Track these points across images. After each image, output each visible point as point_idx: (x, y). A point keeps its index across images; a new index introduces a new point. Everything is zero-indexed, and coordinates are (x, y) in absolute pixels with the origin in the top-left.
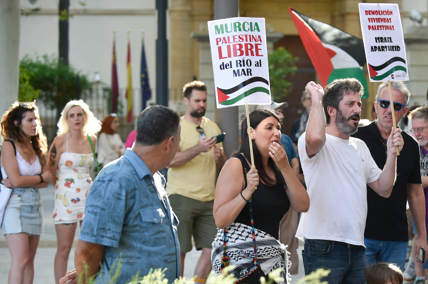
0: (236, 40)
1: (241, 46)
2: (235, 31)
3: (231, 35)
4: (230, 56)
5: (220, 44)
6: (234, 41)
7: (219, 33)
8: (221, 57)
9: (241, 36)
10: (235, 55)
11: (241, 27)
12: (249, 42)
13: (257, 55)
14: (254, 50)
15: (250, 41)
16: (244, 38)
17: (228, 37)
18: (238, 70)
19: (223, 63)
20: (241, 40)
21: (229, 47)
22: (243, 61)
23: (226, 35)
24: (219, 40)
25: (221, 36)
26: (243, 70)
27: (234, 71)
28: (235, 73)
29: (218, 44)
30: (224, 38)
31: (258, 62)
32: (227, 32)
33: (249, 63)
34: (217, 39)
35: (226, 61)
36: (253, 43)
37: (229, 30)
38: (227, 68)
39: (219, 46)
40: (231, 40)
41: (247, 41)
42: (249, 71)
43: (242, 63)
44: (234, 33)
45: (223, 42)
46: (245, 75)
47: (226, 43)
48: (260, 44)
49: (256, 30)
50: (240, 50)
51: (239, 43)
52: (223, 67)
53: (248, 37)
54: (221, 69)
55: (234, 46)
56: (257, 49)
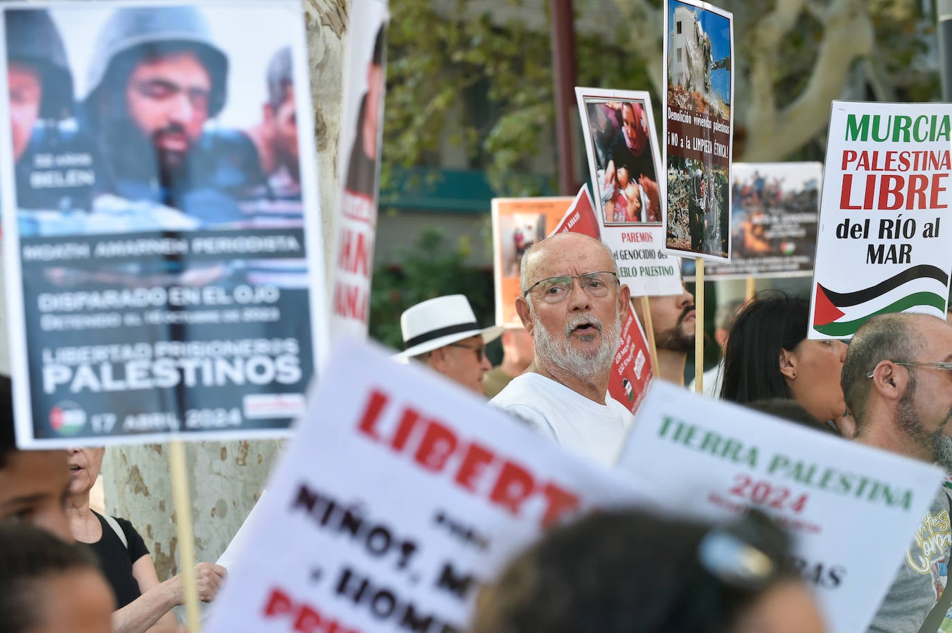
0: (893, 165)
1: (900, 181)
2: (896, 139)
3: (882, 149)
4: (868, 205)
5: (851, 166)
6: (887, 168)
7: (854, 139)
8: (845, 204)
9: (905, 156)
10: (883, 205)
11: (911, 129)
12: (920, 172)
13: (934, 205)
14: (928, 192)
15: (924, 169)
16: (912, 160)
17: (876, 154)
18: (882, 248)
19: (847, 221)
20: (903, 167)
21: (871, 180)
22: (899, 222)
23: (870, 146)
24: (850, 156)
25: (858, 146)
26: (893, 248)
27: (871, 247)
28: (875, 255)
29: (844, 167)
30: (865, 154)
31: (931, 225)
32: (876, 138)
33: (907, 228)
34: (846, 153)
35: (857, 218)
36: (930, 173)
37: (882, 135)
38: (853, 236)
39: (847, 172)
40: (881, 163)
41: (916, 168)
42: (906, 249)
43: (893, 230)
44: (890, 145)
45: (859, 165)
46: (895, 262)
47: (867, 168)
48: (947, 175)
49: (943, 138)
50: (896, 192)
51: (898, 173)
52: (845, 230)
53: (921, 156)
54: (839, 236)
55: (885, 180)
56: (936, 190)
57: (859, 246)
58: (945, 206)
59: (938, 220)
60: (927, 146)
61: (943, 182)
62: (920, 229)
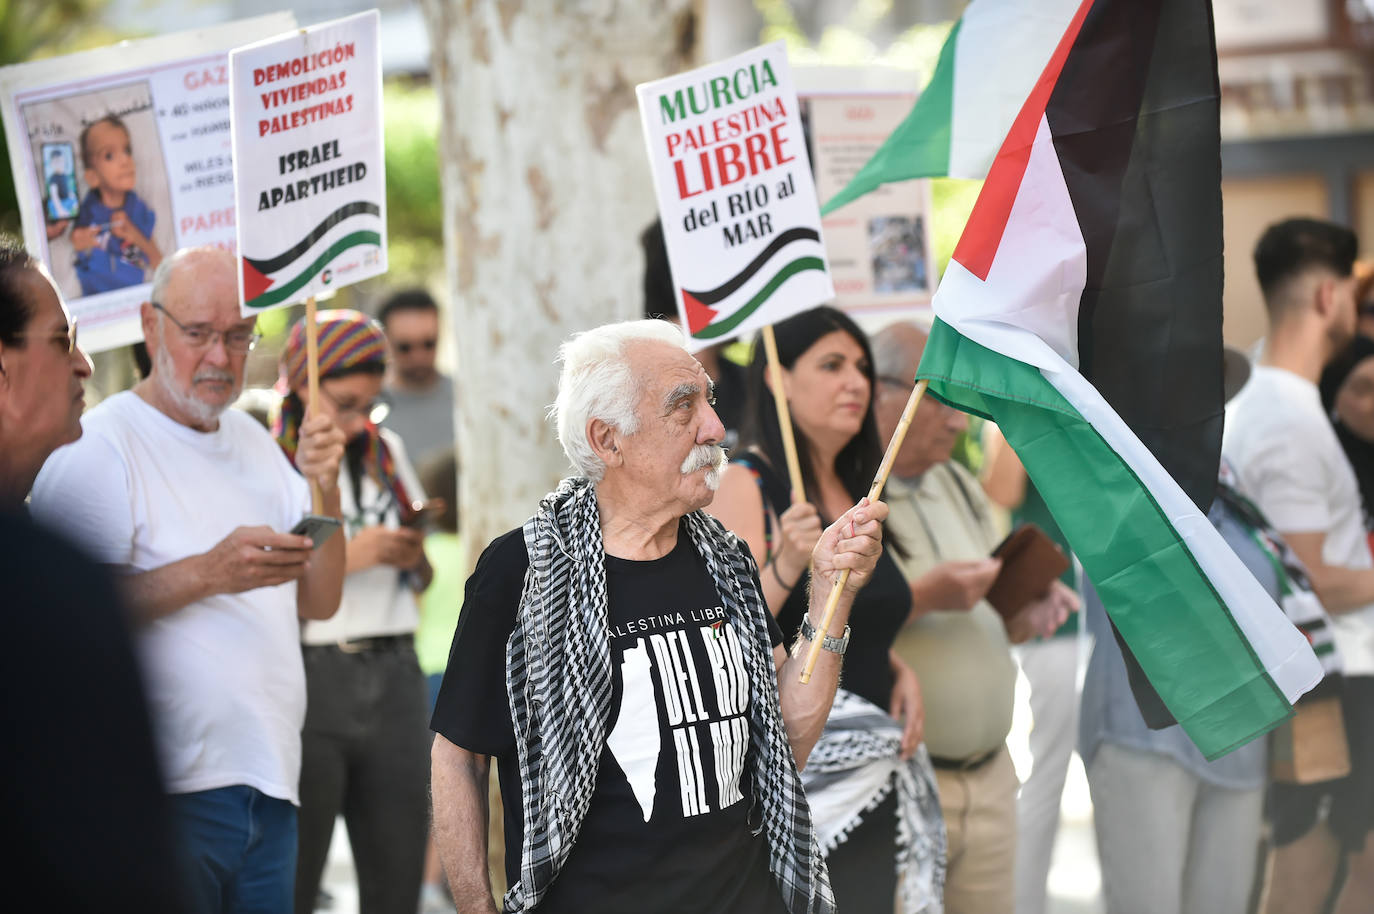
0: (723, 134)
1: (736, 149)
2: (717, 104)
3: (706, 120)
4: (709, 185)
5: (679, 151)
6: (718, 139)
7: (672, 119)
8: (684, 193)
9: (733, 120)
10: (725, 181)
11: (731, 89)
12: (754, 130)
13: (780, 160)
14: (770, 150)
15: (758, 125)
16: (741, 122)
17: (701, 129)
18: (737, 228)
19: (692, 211)
20: (734, 131)
21: (704, 158)
22: (747, 193)
23: (692, 122)
24: (674, 140)
25: (680, 127)
26: (750, 223)
27: (726, 231)
28: (732, 236)
29: (671, 154)
30: (689, 133)
31: (784, 184)
32: (695, 111)
33: (760, 196)
34: (669, 139)
35: (701, 203)
36: (765, 128)
37: (700, 105)
38: (703, 224)
39: (676, 158)
40: (709, 136)
41: (749, 128)
42: (764, 219)
43: (744, 203)
44: (712, 114)
45: (687, 146)
46: (755, 235)
47: (695, 145)
48: (783, 124)
49: (768, 85)
50: (735, 162)
51: (732, 141)
52: (693, 221)
53: (751, 115)
54: (688, 229)
55: (719, 153)
56: (777, 143)
57: (712, 233)
58: (792, 158)
59: (790, 176)
60: (754, 100)
61: (782, 134)
62: (773, 192)
